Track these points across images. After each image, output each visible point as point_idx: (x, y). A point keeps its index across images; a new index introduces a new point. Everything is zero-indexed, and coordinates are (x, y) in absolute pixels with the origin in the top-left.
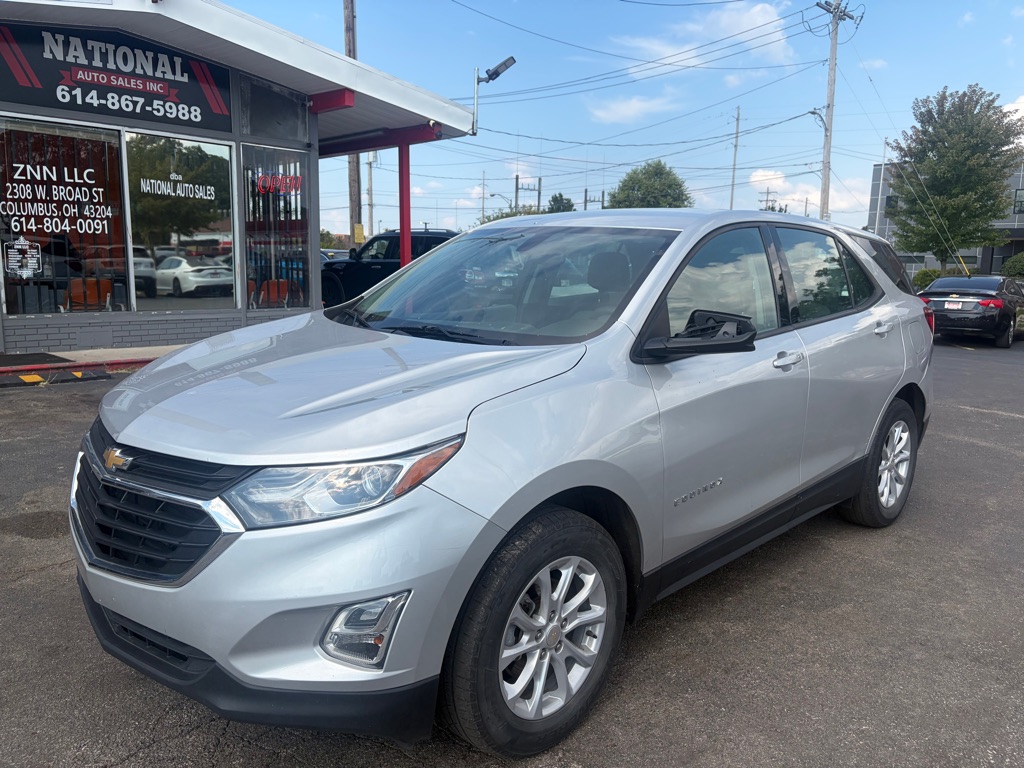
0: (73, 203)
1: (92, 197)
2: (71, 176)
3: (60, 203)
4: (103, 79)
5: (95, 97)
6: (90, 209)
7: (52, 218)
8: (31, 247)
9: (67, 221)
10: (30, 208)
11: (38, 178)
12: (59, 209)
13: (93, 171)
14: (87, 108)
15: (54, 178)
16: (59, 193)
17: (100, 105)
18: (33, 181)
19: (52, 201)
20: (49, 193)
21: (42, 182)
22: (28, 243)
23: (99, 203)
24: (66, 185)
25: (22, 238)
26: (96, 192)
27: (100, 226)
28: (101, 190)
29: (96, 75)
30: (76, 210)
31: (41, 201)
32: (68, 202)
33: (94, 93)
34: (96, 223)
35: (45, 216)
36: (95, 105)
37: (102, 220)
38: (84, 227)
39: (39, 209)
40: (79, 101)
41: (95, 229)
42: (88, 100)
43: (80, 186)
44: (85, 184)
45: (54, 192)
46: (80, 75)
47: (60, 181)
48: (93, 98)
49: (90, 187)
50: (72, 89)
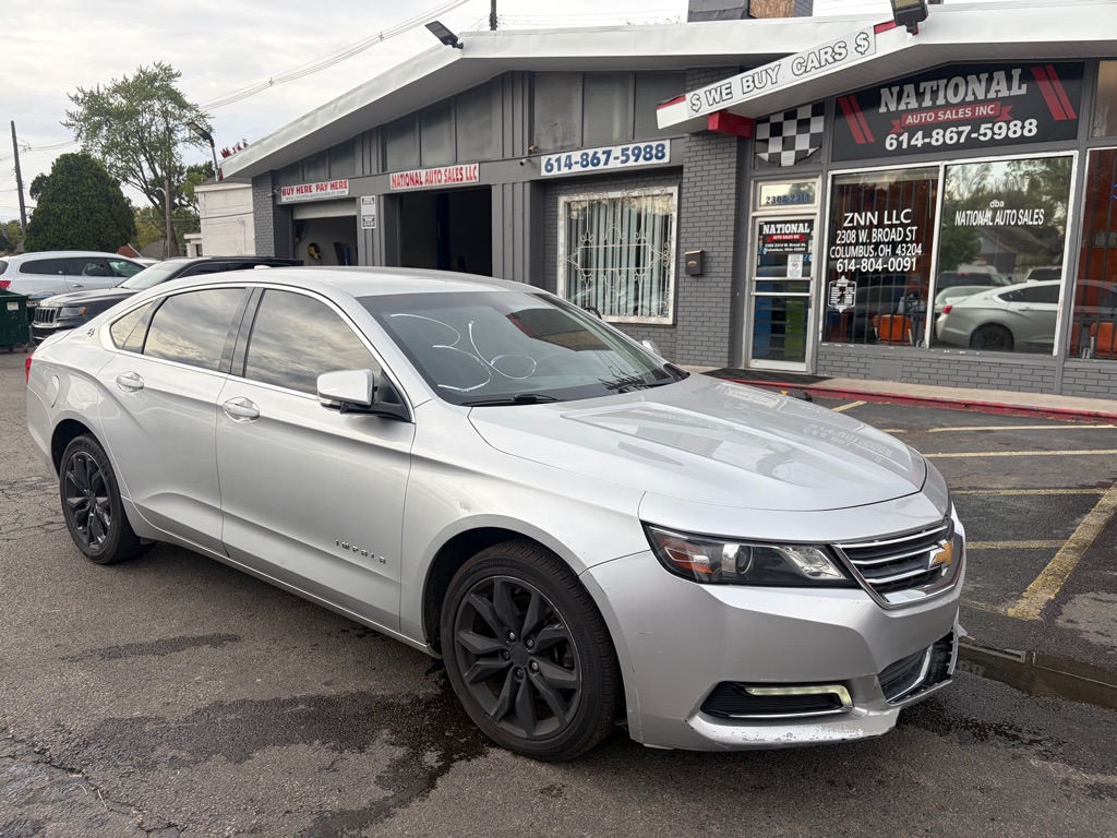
0: (888, 243)
1: (906, 236)
2: (890, 218)
3: (877, 244)
4: (930, 117)
5: (920, 138)
6: (902, 247)
7: (868, 258)
8: (849, 285)
9: (880, 260)
10: (853, 251)
11: (862, 223)
12: (876, 249)
13: (909, 210)
14: (913, 150)
15: (875, 222)
16: (878, 235)
17: (924, 144)
18: (858, 228)
19: (871, 243)
20: (869, 236)
21: (864, 227)
22: (847, 281)
23: (911, 242)
24: (883, 227)
25: (843, 277)
26: (911, 231)
27: (909, 264)
28: (915, 228)
29: (923, 115)
30: (890, 250)
31: (863, 244)
32: (884, 243)
33: (920, 134)
34: (905, 261)
35: (863, 257)
36: (919, 145)
37: (911, 257)
38: (895, 265)
39: (860, 251)
40: (905, 146)
41: (905, 267)
42: (913, 142)
43: (896, 226)
44: (902, 225)
45: (874, 235)
46: (910, 120)
47: (880, 225)
48: (918, 141)
49: (904, 226)
50: (900, 135)
